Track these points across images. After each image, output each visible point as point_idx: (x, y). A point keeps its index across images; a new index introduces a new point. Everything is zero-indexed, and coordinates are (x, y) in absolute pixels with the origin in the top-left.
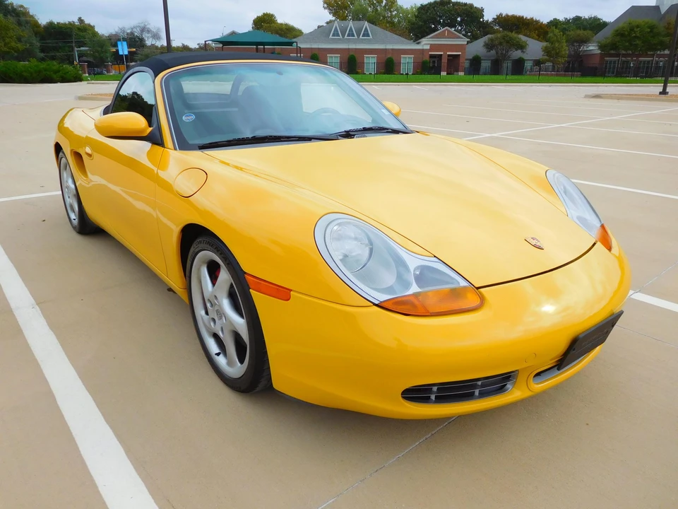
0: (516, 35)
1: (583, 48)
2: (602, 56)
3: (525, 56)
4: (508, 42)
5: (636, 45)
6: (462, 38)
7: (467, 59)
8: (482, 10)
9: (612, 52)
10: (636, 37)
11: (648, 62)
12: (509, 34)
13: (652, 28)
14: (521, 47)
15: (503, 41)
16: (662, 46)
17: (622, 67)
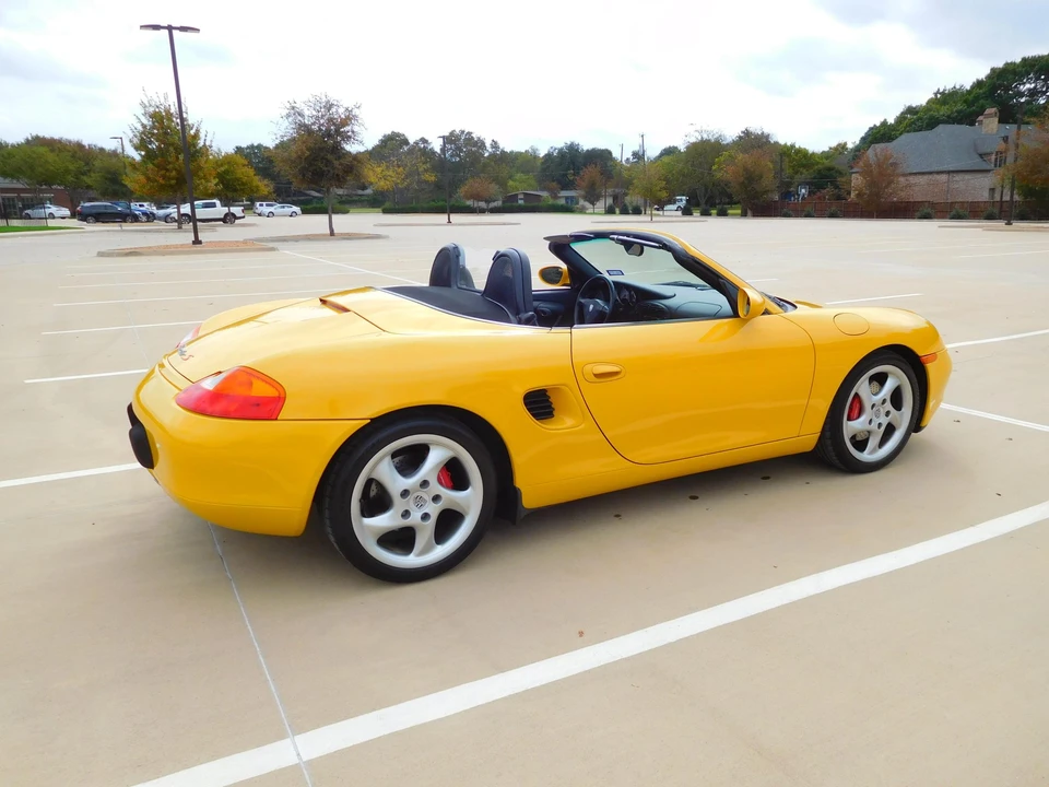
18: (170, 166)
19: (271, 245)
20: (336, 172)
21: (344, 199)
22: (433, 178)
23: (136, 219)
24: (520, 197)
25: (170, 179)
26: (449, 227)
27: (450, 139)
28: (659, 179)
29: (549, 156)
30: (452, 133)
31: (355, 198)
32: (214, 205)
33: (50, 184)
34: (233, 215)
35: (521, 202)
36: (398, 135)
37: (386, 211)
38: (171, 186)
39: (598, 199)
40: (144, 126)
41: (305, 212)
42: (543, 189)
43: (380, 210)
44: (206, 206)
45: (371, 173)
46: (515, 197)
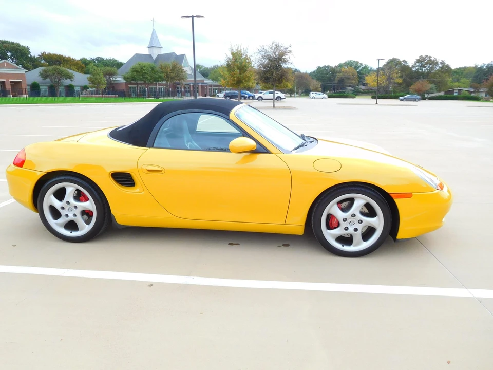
0: (64, 69)
1: (113, 79)
2: (127, 84)
3: (74, 84)
4: (59, 73)
5: (147, 78)
6: (20, 69)
7: (28, 85)
8: (29, 49)
9: (133, 82)
10: (146, 73)
11: (154, 88)
12: (58, 67)
13: (153, 69)
14: (70, 77)
15: (55, 72)
16: (161, 79)
17: (140, 91)
22: (401, 81)
24: (455, 91)
26: (376, 107)
27: (420, 60)
29: (481, 68)
30: (421, 57)
32: (272, 93)
34: (280, 97)
35: (455, 94)
36: (396, 59)
37: (373, 97)
40: (229, 59)
41: (329, 97)
42: (471, 87)
43: (370, 96)
44: (270, 93)
45: (370, 80)
46: (452, 92)
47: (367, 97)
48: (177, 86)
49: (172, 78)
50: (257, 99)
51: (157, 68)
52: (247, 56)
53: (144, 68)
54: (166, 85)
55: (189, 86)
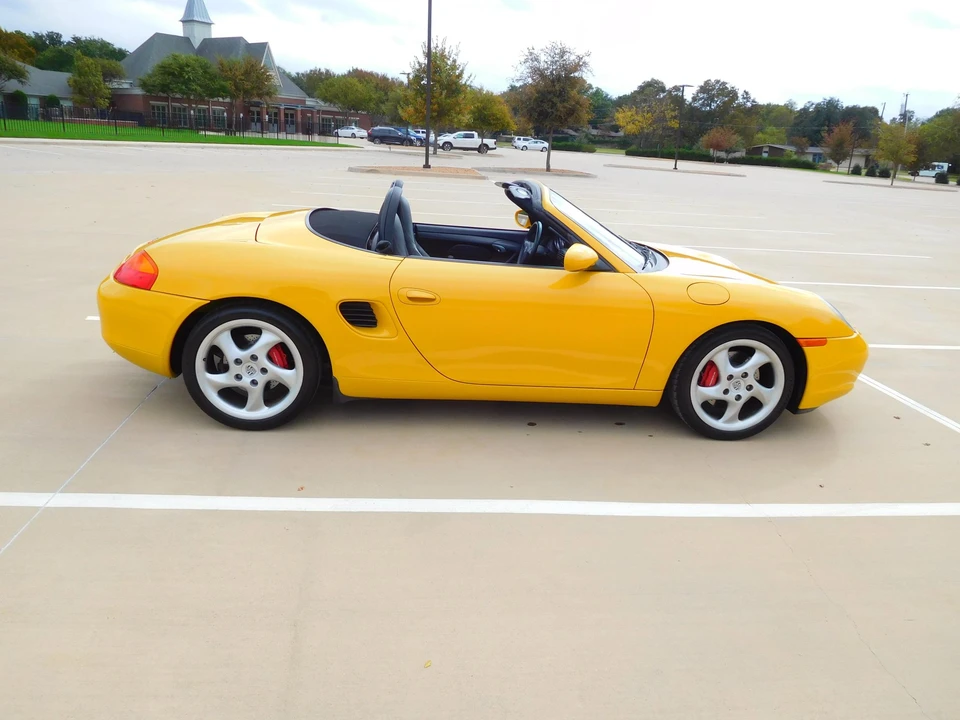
1: (113, 85)
2: (146, 99)
3: (25, 90)
5: (194, 90)
9: (161, 94)
10: (191, 79)
11: (204, 111)
13: (204, 68)
14: (19, 75)
16: (222, 91)
17: (174, 116)
18: (434, 101)
19: (483, 174)
20: (559, 113)
21: (597, 139)
22: (678, 126)
23: (411, 143)
24: (765, 150)
25: (435, 111)
26: (675, 174)
27: (706, 88)
28: (909, 142)
29: (805, 110)
30: (707, 83)
31: (607, 139)
32: (472, 136)
33: (357, 110)
34: (486, 145)
35: (765, 155)
36: (657, 82)
37: (629, 154)
38: (432, 117)
39: (844, 158)
40: (420, 65)
41: (554, 148)
42: (791, 143)
43: (624, 151)
44: (466, 136)
45: (621, 117)
46: (759, 150)
47: (605, 150)
48: (252, 109)
49: (247, 92)
50: (442, 147)
51: (214, 69)
52: (454, 61)
53: (186, 69)
54: (231, 105)
55: (276, 111)
